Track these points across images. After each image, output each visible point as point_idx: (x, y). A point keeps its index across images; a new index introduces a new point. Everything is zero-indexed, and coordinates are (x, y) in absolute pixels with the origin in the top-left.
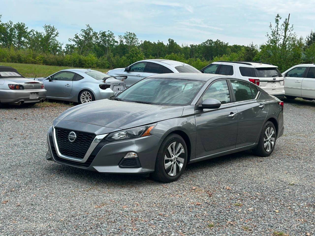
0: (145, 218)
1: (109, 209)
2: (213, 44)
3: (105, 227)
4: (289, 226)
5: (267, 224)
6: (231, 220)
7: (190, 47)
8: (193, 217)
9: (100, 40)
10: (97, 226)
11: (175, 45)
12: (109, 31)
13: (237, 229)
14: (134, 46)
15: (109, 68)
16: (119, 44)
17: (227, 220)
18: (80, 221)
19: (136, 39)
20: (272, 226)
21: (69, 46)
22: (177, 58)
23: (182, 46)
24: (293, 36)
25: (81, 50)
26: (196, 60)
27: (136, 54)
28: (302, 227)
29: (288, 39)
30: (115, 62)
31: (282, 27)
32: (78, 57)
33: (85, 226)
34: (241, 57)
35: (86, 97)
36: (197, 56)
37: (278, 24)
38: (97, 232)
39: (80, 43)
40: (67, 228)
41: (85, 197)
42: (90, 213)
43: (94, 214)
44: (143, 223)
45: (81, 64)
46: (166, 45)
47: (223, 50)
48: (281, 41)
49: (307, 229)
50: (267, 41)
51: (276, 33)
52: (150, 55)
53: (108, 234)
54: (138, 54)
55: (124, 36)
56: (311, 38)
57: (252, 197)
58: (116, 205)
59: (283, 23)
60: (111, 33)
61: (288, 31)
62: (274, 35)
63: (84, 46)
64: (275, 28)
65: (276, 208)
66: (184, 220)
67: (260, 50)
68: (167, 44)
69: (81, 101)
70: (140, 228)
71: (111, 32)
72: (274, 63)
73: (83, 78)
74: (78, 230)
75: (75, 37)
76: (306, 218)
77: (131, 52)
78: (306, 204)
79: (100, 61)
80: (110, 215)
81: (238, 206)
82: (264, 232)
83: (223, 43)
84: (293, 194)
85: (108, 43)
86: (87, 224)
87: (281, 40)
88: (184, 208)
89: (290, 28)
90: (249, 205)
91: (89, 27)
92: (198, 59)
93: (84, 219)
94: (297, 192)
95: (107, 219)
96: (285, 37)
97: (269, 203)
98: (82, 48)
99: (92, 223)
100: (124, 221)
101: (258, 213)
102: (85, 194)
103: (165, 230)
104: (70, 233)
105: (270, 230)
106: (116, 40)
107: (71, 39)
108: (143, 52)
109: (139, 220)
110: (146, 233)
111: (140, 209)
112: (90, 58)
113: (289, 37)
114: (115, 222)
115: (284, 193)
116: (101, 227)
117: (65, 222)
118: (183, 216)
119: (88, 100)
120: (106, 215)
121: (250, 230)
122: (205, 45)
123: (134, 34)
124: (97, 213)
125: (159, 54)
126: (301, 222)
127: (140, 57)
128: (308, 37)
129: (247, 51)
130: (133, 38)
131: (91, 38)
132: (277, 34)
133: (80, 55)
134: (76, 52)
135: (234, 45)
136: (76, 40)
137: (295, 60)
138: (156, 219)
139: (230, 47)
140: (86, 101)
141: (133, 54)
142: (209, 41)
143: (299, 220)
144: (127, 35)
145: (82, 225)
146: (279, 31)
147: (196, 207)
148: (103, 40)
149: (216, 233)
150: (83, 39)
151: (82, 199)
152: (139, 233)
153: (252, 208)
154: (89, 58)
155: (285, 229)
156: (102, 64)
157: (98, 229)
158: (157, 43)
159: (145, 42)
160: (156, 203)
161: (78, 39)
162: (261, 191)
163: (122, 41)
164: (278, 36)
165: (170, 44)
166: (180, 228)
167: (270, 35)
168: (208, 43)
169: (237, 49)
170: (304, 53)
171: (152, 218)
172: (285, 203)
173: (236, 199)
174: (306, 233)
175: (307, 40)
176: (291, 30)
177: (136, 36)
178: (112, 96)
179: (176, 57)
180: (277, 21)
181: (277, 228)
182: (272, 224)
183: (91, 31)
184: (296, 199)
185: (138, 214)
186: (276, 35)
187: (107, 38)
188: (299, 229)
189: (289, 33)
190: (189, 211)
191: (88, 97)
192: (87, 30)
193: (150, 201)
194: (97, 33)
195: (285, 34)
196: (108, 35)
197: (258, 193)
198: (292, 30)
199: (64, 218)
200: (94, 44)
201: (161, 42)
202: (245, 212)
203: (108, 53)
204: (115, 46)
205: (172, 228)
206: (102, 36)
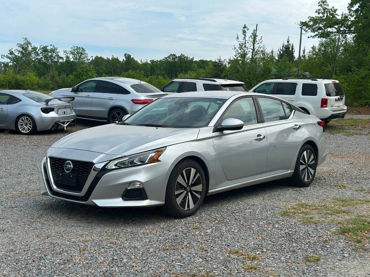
0: (94, 247)
1: (54, 242)
2: (177, 59)
3: (49, 259)
4: (246, 244)
5: (224, 243)
6: (187, 243)
7: (150, 63)
8: (148, 242)
9: (41, 57)
10: (40, 258)
11: (132, 60)
12: (51, 45)
13: (192, 250)
14: (83, 63)
15: (53, 89)
16: (64, 60)
17: (183, 243)
18: (21, 255)
19: (86, 55)
20: (229, 245)
21: (2, 64)
22: (136, 76)
23: (141, 61)
24: (262, 49)
25: (18, 68)
26: (158, 78)
27: (86, 72)
28: (259, 244)
29: (256, 52)
30: (60, 81)
31: (250, 40)
32: (14, 77)
33: (27, 260)
34: (208, 74)
35: (25, 123)
36: (159, 74)
37: (245, 35)
38: (40, 265)
39: (16, 59)
40: (6, 263)
41: (26, 231)
42: (32, 247)
43: (37, 247)
44: (92, 252)
45: (18, 86)
46: (122, 61)
47: (188, 66)
48: (249, 55)
49: (264, 246)
50: (235, 55)
51: (243, 46)
52: (103, 73)
53: (53, 266)
54: (89, 71)
55: (70, 51)
56: (282, 50)
57: (211, 220)
58: (63, 237)
59: (251, 35)
60: (53, 48)
61: (257, 43)
62: (242, 48)
63: (21, 63)
64: (243, 40)
65: (235, 228)
66: (138, 246)
67: (228, 66)
68: (123, 59)
69: (19, 128)
70: (89, 257)
71: (54, 46)
72: (243, 80)
73: (20, 100)
74: (19, 263)
75: (9, 53)
76: (264, 235)
77: (80, 69)
78: (265, 222)
79: (41, 81)
80: (55, 247)
81: (196, 229)
82: (220, 251)
83: (188, 58)
84: (253, 214)
85: (51, 60)
86: (28, 258)
87: (250, 53)
88: (138, 234)
89: (259, 40)
90: (207, 228)
91: (26, 41)
92: (159, 76)
93: (26, 252)
94: (258, 212)
95: (51, 251)
96: (253, 50)
97: (228, 224)
98: (18, 66)
99: (34, 256)
100: (71, 252)
101: (216, 234)
102: (26, 228)
103: (116, 257)
104: (9, 267)
105: (226, 249)
106: (60, 56)
107: (4, 56)
108: (94, 70)
109: (88, 249)
110: (96, 261)
111: (90, 238)
112: (30, 77)
113: (257, 50)
114: (60, 253)
115: (244, 214)
116: (44, 260)
117: (3, 257)
118: (136, 243)
119: (28, 126)
120: (51, 247)
121: (206, 251)
122: (167, 60)
123: (83, 49)
124: (40, 246)
125: (114, 72)
126: (259, 240)
127: (91, 75)
128: (279, 50)
129: (215, 66)
130: (81, 53)
131: (30, 54)
132: (245, 46)
133: (16, 74)
134: (12, 71)
135: (200, 60)
136: (10, 56)
137: (265, 76)
138: (106, 247)
139: (196, 62)
140: (25, 128)
141: (83, 72)
142: (172, 55)
143: (256, 238)
144: (74, 50)
145: (23, 259)
146: (247, 44)
147: (151, 233)
148: (45, 56)
149: (171, 256)
150: (19, 55)
151: (23, 233)
152: (87, 262)
153: (210, 230)
154: (28, 78)
155: (241, 247)
156: (44, 85)
157: (41, 261)
158: (111, 59)
159: (97, 58)
160: (107, 231)
161: (13, 56)
162: (221, 213)
163: (68, 57)
164: (246, 49)
165: (126, 60)
166: (132, 254)
167: (237, 48)
168: (171, 58)
169: (204, 64)
170: (275, 68)
171: (102, 247)
172: (244, 223)
173: (194, 223)
174: (263, 250)
175: (278, 53)
176: (259, 43)
177: (85, 51)
178: (57, 120)
179: (134, 75)
180: (244, 32)
181: (233, 246)
182: (229, 243)
183: (30, 46)
184: (256, 219)
185: (87, 244)
186: (244, 48)
187: (50, 54)
188: (256, 246)
189: (258, 46)
190: (143, 238)
191: (27, 123)
192: (24, 44)
193: (100, 230)
194: (37, 48)
195: (254, 47)
196: (50, 50)
197: (217, 215)
198: (261, 43)
199: (3, 253)
200: (33, 61)
201: (115, 57)
202: (203, 234)
203: (51, 72)
204: (60, 64)
205: (124, 255)
206: (43, 51)
